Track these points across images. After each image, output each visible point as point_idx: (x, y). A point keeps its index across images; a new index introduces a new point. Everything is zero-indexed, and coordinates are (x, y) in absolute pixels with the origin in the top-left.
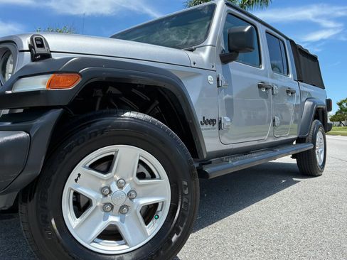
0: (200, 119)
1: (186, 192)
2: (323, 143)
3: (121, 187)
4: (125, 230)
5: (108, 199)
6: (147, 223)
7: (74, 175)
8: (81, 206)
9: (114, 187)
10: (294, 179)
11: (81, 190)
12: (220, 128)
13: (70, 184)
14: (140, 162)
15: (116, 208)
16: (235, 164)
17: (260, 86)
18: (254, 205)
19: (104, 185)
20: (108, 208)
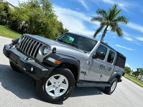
0: (81, 71)
1: (71, 89)
2: (115, 86)
3: (58, 83)
4: (55, 92)
5: (55, 85)
6: (60, 92)
7: (51, 78)
8: (49, 84)
9: (57, 83)
10: (102, 93)
11: (50, 81)
12: (85, 74)
13: (49, 79)
14: (64, 80)
15: (56, 87)
16: (85, 85)
17: (101, 66)
18: (86, 96)
19: (55, 81)
20: (54, 86)
